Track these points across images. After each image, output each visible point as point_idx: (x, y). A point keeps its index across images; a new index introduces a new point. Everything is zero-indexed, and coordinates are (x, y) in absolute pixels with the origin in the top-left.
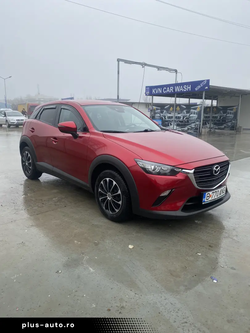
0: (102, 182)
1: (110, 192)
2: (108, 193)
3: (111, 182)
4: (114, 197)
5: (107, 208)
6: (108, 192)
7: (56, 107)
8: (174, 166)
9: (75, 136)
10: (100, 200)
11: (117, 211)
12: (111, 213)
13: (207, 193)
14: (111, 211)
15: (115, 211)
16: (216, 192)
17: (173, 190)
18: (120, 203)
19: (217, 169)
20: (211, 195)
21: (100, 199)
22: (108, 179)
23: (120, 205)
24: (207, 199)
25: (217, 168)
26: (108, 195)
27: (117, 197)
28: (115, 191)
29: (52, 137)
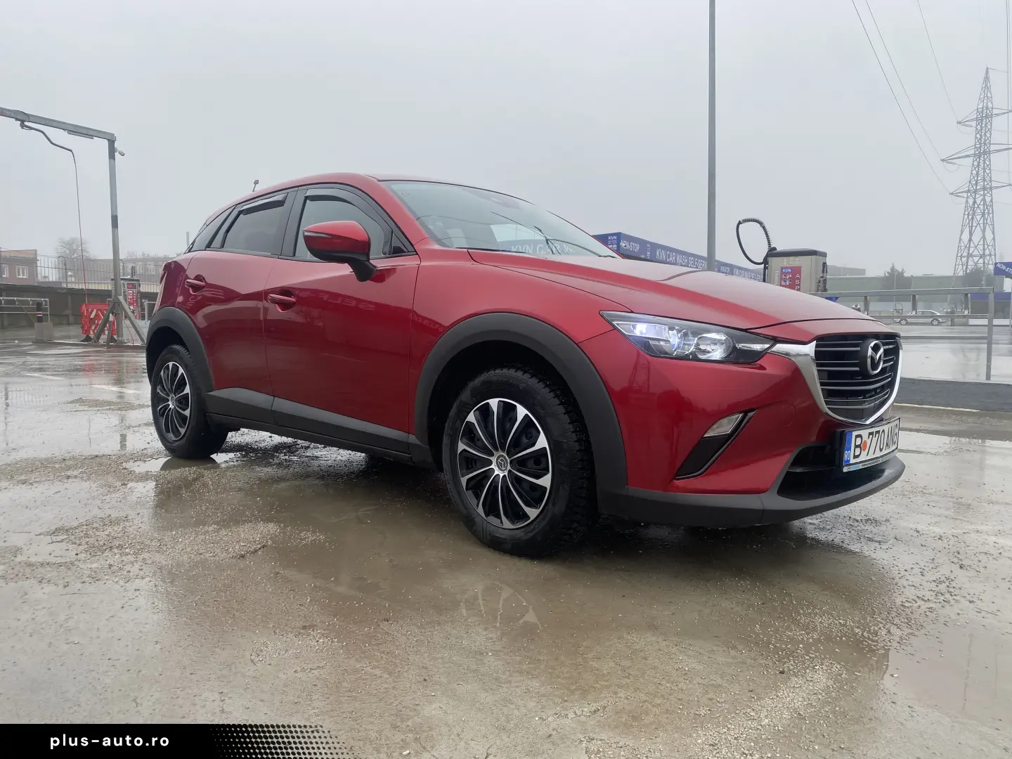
0: (471, 418)
1: (503, 450)
2: (497, 454)
3: (508, 411)
4: (520, 464)
5: (491, 509)
6: (497, 450)
7: (286, 198)
8: (745, 330)
9: (364, 272)
10: (464, 484)
11: (533, 513)
12: (507, 524)
13: (855, 433)
14: (507, 517)
15: (526, 516)
16: (878, 432)
17: (750, 414)
18: (546, 481)
19: (876, 354)
20: (865, 442)
21: (464, 480)
22: (494, 403)
23: (544, 489)
24: (855, 457)
25: (876, 349)
26: (494, 459)
27: (531, 463)
28: (525, 440)
29: (273, 291)
